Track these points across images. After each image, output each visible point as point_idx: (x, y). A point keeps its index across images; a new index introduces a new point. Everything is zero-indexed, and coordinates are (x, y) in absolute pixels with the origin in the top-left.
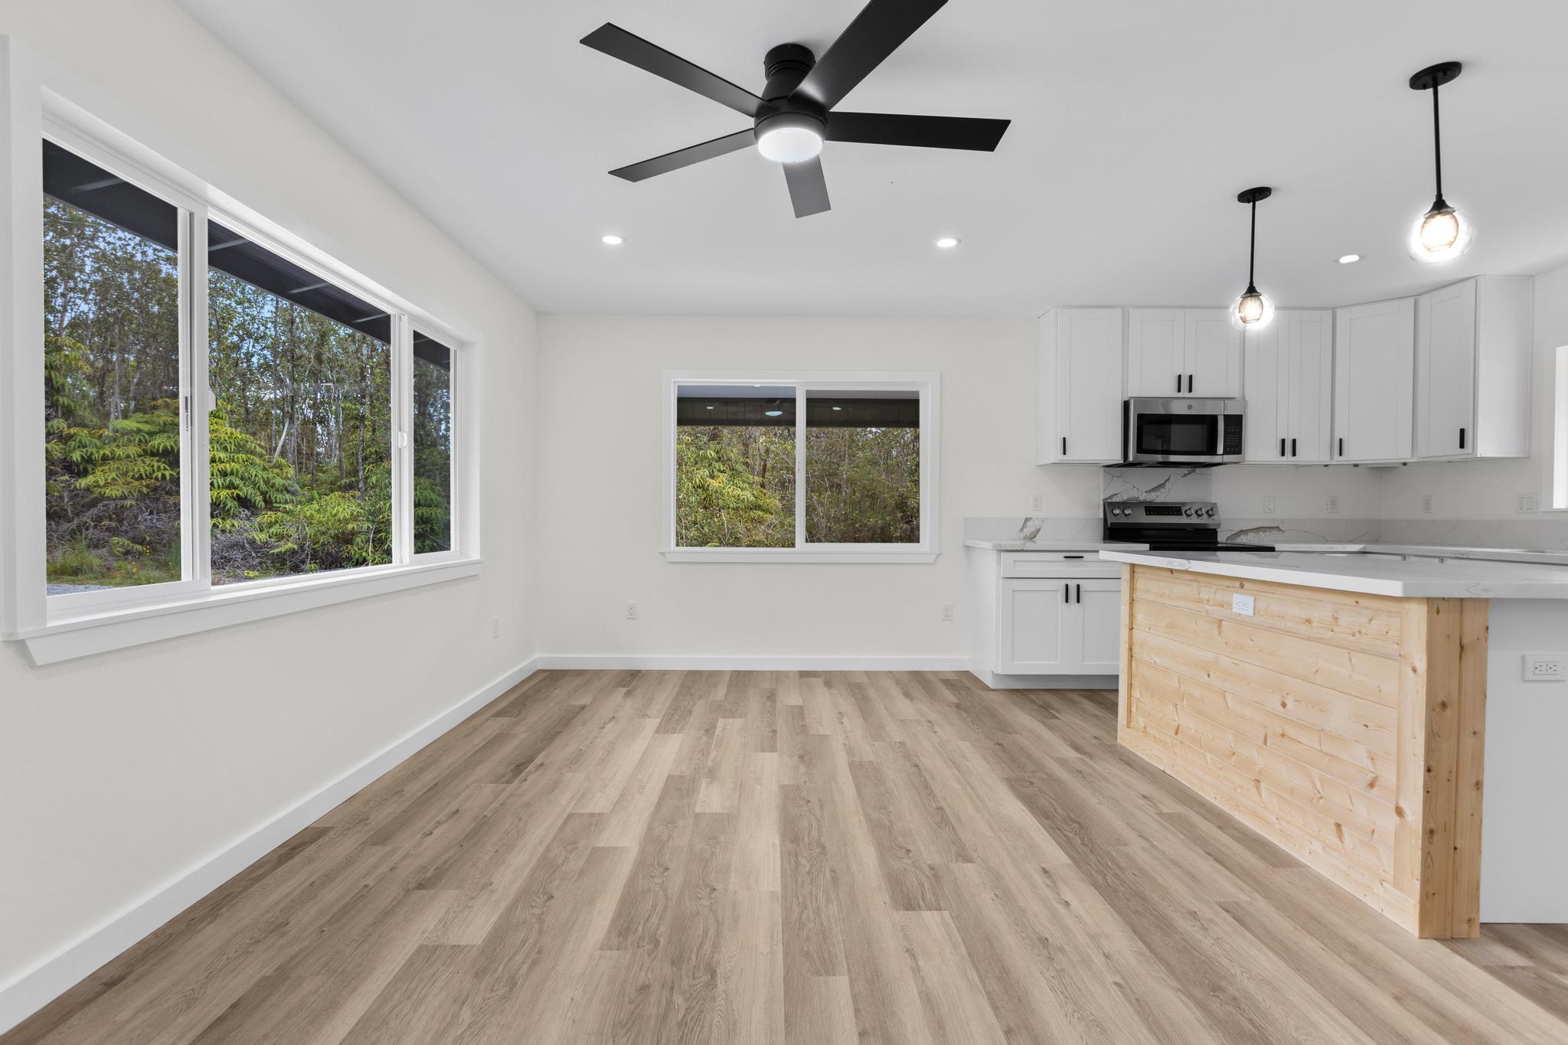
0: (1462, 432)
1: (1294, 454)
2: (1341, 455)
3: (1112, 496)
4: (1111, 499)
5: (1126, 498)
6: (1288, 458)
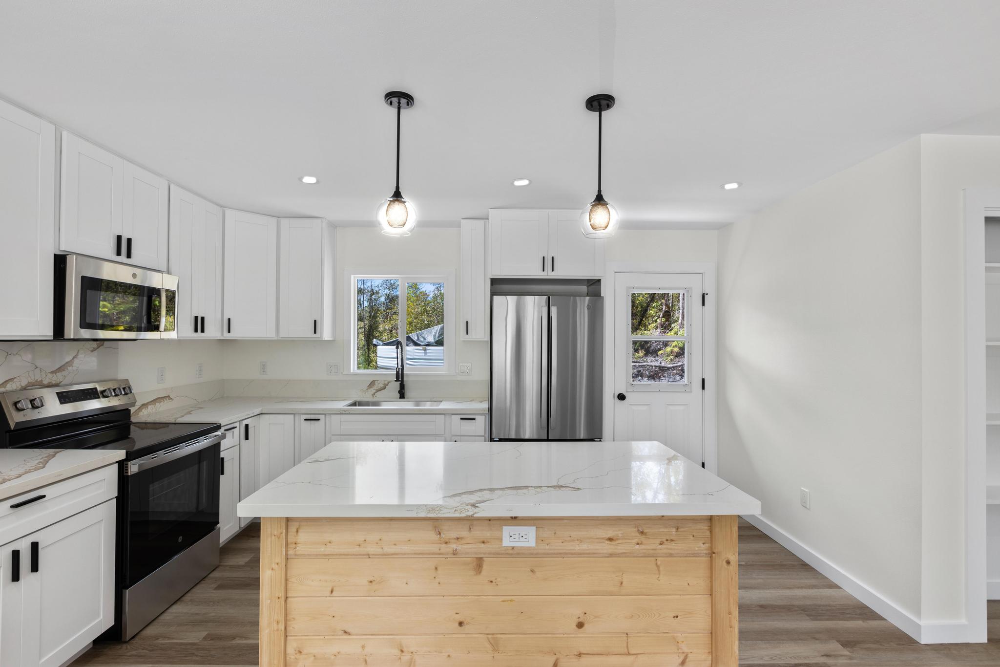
0: (315, 321)
1: (203, 331)
2: (229, 332)
3: (6, 382)
4: (5, 387)
5: (27, 383)
6: (199, 334)
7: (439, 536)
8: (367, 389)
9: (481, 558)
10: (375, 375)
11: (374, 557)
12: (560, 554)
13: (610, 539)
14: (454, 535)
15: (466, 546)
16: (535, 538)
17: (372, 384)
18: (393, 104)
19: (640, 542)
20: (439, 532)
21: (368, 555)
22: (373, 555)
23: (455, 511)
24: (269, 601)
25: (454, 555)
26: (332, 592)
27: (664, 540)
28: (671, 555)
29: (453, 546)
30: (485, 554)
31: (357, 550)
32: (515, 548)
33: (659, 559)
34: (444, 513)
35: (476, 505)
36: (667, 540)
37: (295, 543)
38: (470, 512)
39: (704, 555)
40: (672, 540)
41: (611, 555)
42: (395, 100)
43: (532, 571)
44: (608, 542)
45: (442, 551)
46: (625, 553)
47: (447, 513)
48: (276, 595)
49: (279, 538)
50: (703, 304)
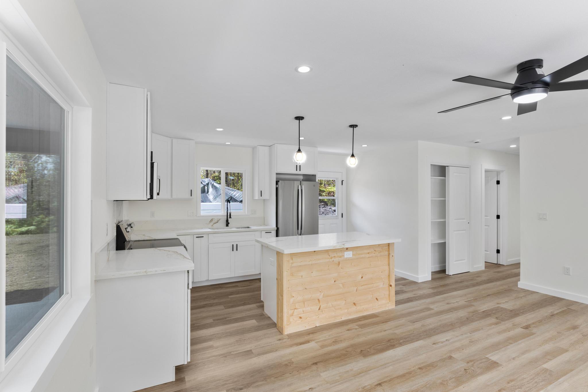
7: (329, 256)
8: (209, 223)
12: (358, 258)
14: (333, 256)
15: (336, 259)
16: (352, 255)
17: (212, 220)
18: (297, 119)
19: (374, 253)
21: (311, 264)
25: (333, 262)
27: (380, 252)
28: (381, 256)
29: (333, 259)
30: (340, 260)
32: (347, 258)
33: (378, 257)
37: (292, 263)
39: (387, 255)
43: (351, 264)
44: (368, 254)
45: (330, 261)
46: (372, 256)
48: (288, 279)
50: (342, 184)
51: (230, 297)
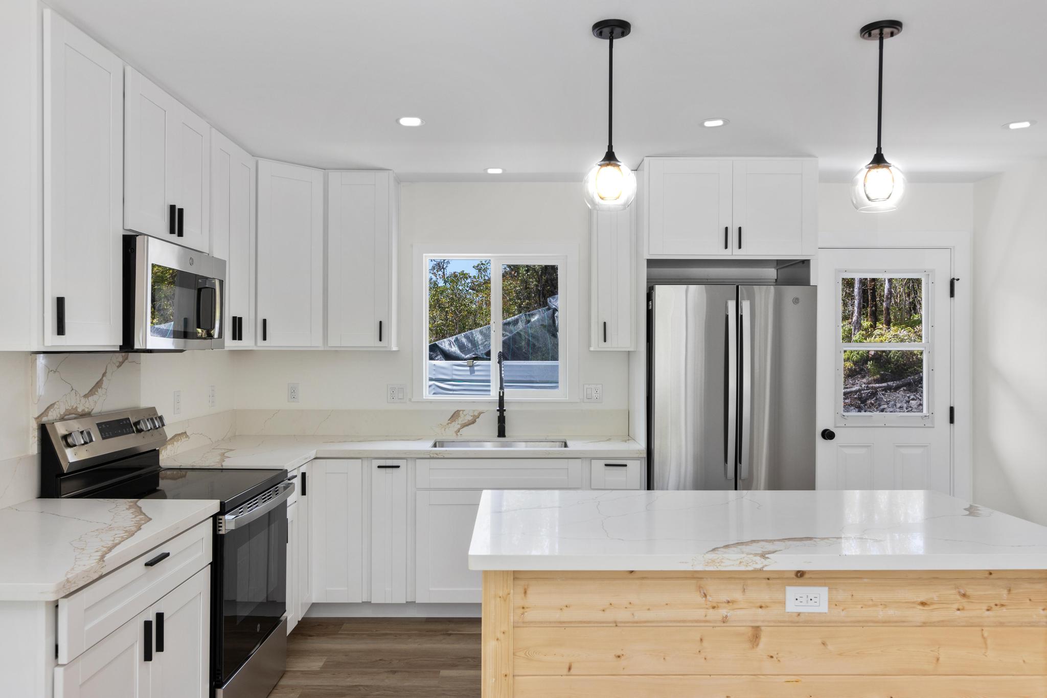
0: (382, 322)
1: (240, 338)
2: (265, 339)
4: (47, 416)
5: (64, 411)
6: (237, 342)
7: (704, 599)
8: (448, 424)
9: (758, 627)
10: (460, 402)
11: (623, 625)
12: (859, 622)
13: (923, 604)
14: (724, 597)
15: (739, 612)
16: (827, 603)
17: (455, 415)
18: (603, 34)
19: (961, 607)
20: (704, 593)
21: (615, 622)
22: (621, 622)
23: (741, 562)
24: (494, 679)
25: (724, 622)
26: (570, 669)
27: (992, 605)
28: (1002, 624)
29: (723, 612)
30: (763, 621)
31: (600, 616)
32: (801, 615)
33: (985, 629)
34: (726, 566)
35: (767, 556)
36: (996, 605)
37: (523, 608)
38: (759, 563)
39: (1044, 624)
40: (1002, 605)
41: (924, 624)
42: (606, 31)
43: (824, 644)
44: (921, 607)
45: (708, 618)
46: (943, 621)
47: (730, 565)
48: (503, 673)
49: (505, 601)
50: (952, 294)
51: (444, 673)
